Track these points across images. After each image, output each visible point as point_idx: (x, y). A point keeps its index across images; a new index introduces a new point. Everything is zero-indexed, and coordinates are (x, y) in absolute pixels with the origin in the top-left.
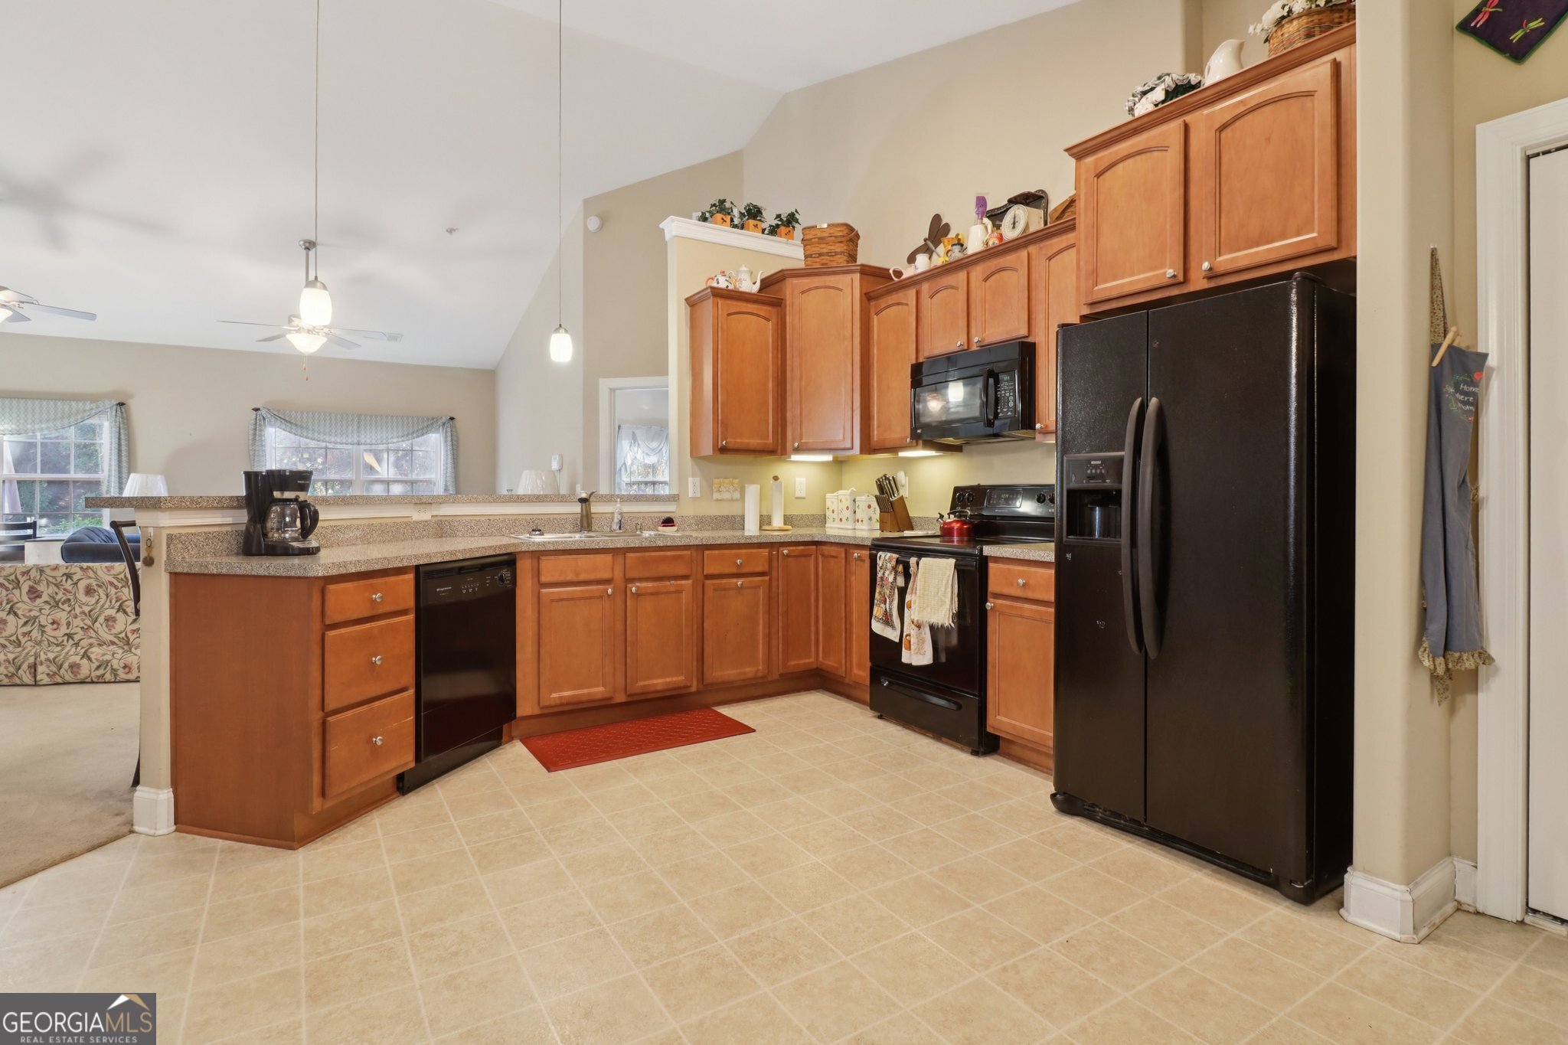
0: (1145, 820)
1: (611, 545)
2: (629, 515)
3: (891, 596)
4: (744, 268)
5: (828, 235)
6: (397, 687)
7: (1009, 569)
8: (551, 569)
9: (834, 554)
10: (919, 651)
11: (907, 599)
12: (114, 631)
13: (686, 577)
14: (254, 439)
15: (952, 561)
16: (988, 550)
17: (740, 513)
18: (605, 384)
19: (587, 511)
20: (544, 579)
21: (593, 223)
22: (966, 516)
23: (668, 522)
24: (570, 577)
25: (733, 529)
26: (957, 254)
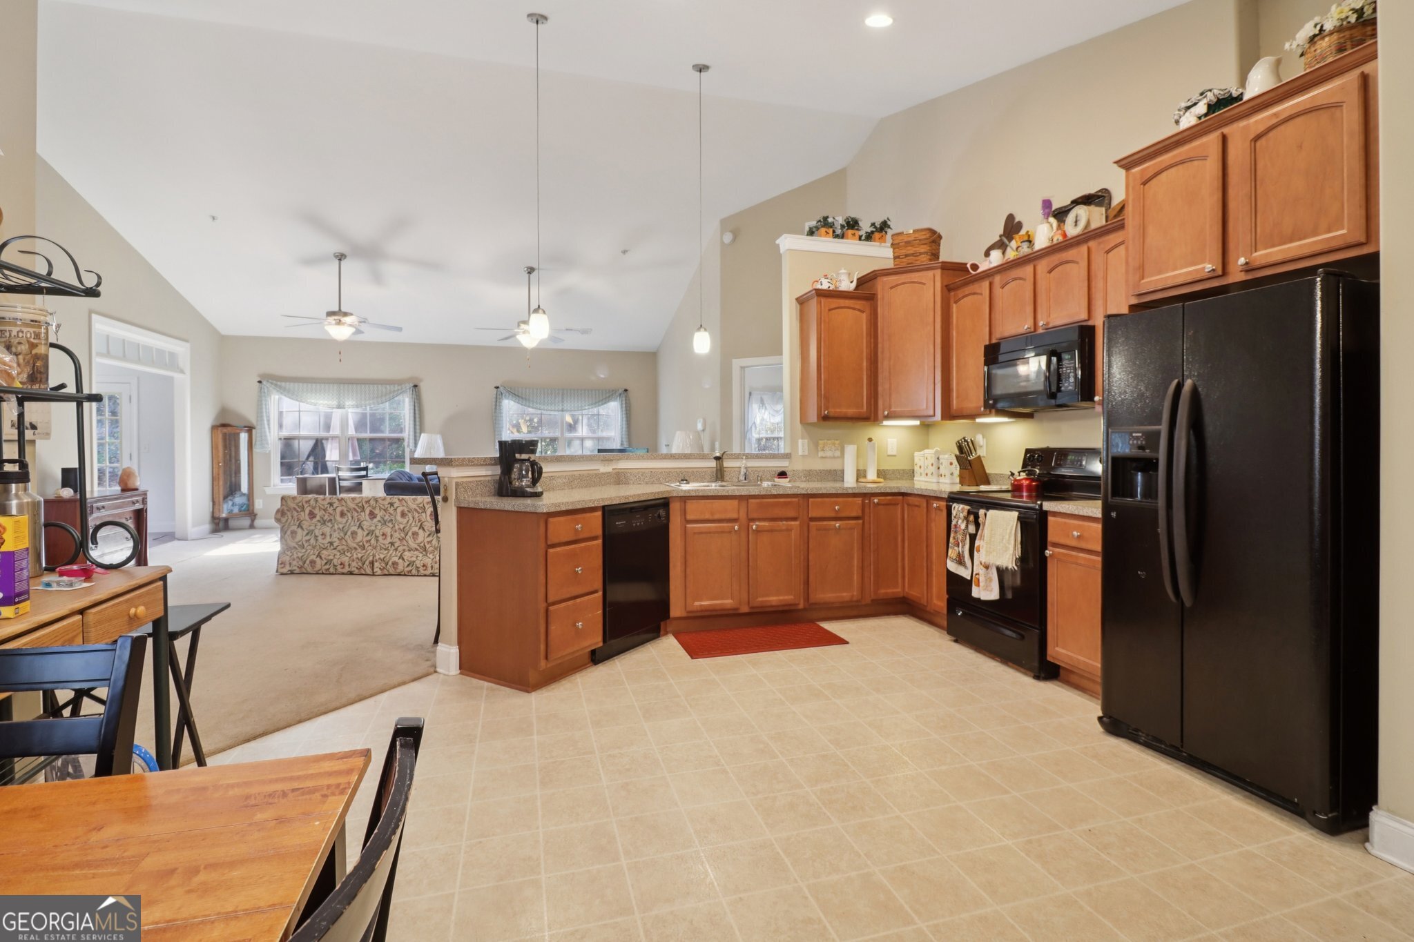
0: (1182, 747)
1: (737, 493)
2: (752, 469)
3: (963, 541)
4: (843, 271)
5: (913, 239)
6: (591, 589)
7: (1065, 523)
8: (694, 510)
9: (917, 503)
10: (987, 588)
11: (976, 545)
12: (417, 542)
13: (795, 519)
14: (496, 409)
15: (1015, 514)
16: (1048, 506)
17: (840, 468)
18: (737, 363)
19: (720, 466)
20: (689, 517)
21: (728, 238)
22: (1034, 474)
23: (783, 475)
24: (707, 516)
25: (835, 481)
26: (1025, 250)
